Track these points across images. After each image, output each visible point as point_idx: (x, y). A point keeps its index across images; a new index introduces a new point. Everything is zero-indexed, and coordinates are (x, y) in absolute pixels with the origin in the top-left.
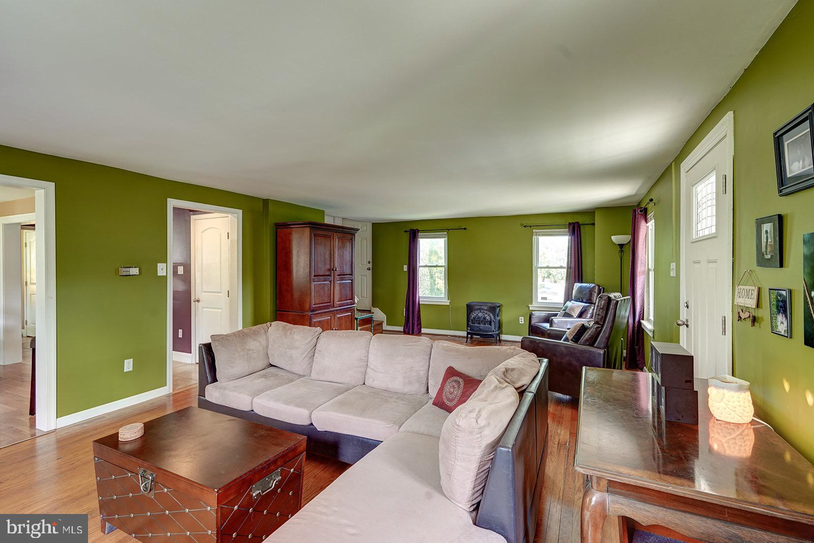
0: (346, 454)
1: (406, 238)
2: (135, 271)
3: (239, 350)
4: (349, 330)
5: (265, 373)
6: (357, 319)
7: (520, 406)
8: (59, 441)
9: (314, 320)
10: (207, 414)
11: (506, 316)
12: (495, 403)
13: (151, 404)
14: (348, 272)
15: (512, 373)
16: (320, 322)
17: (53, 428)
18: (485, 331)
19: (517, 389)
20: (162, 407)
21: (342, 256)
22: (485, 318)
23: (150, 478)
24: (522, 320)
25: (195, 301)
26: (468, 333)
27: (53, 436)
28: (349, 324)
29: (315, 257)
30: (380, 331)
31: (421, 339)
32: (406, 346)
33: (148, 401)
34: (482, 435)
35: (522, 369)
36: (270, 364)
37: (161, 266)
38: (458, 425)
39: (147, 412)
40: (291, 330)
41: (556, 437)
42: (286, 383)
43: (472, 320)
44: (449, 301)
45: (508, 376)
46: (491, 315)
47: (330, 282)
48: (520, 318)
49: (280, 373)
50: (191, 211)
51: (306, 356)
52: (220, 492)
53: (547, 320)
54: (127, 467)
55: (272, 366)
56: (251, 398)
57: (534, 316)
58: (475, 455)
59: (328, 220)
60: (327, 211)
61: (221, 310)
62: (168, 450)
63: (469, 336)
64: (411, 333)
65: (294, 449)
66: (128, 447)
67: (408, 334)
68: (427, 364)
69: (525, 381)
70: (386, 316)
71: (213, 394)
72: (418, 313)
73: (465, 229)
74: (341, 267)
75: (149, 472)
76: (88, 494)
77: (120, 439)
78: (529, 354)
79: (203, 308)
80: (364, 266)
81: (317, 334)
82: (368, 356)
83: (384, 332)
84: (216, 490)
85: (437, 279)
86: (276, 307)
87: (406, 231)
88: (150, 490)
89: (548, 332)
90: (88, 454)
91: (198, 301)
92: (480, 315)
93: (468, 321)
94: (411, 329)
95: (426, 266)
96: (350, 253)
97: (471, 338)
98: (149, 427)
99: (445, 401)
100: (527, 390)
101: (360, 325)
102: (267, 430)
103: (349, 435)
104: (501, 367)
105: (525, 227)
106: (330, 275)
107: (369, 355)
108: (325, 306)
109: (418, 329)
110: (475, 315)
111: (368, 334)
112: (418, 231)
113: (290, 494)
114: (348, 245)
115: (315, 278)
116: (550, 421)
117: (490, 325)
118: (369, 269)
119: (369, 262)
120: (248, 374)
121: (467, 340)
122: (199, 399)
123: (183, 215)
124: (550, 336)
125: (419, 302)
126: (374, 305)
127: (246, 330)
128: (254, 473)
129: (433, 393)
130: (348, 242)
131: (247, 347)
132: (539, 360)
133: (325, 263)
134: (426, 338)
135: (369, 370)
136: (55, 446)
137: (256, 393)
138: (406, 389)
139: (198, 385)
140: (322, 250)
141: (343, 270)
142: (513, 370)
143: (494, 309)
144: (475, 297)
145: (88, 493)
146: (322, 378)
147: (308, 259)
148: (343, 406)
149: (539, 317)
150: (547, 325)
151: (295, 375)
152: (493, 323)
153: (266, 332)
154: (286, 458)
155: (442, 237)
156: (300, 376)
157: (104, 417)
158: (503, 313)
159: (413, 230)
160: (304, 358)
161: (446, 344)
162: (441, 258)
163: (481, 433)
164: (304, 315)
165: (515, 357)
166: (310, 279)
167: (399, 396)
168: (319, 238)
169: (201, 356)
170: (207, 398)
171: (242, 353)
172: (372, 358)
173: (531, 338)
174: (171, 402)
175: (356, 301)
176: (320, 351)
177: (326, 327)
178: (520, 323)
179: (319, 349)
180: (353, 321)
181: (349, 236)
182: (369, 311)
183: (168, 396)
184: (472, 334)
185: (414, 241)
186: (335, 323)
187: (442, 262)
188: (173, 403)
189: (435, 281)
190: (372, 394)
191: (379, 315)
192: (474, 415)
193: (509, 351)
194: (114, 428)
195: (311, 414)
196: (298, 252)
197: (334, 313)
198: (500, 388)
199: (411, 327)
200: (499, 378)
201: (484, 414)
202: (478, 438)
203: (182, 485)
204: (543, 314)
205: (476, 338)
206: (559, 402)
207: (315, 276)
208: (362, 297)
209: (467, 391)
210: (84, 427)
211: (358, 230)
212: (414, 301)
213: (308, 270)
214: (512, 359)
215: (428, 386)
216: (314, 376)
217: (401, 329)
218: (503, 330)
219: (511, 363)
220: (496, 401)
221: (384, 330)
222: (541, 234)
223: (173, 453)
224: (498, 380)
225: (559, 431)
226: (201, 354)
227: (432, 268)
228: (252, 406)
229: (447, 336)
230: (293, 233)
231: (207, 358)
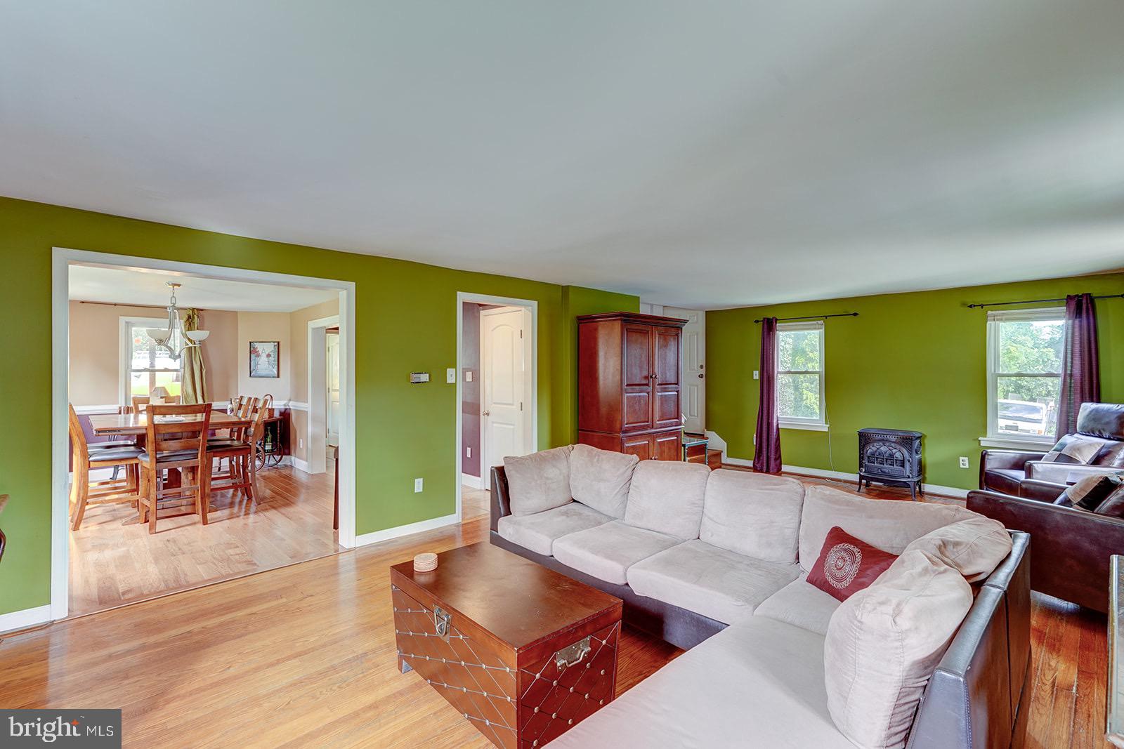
0: (676, 634)
1: (757, 330)
2: (425, 378)
3: (536, 477)
4: (674, 460)
5: (565, 509)
6: (684, 446)
7: (975, 607)
8: (358, 561)
9: (627, 445)
10: (499, 552)
11: (932, 454)
12: (924, 596)
13: (441, 532)
14: (672, 379)
15: (955, 550)
16: (633, 447)
17: (352, 546)
18: (891, 476)
19: (967, 577)
20: (451, 538)
21: (664, 358)
22: (892, 455)
23: (446, 619)
24: (964, 462)
25: (484, 415)
26: (862, 477)
27: (352, 554)
28: (673, 452)
29: (629, 359)
30: (717, 464)
31: (786, 480)
32: (762, 489)
33: (437, 529)
34: (904, 644)
35: (976, 545)
36: (573, 499)
37: (450, 371)
38: (860, 622)
39: (436, 541)
40: (599, 456)
41: (1047, 671)
42: (594, 526)
43: (868, 457)
44: (828, 426)
45: (947, 554)
46: (905, 450)
47: (648, 393)
48: (961, 458)
49: (586, 512)
50: (480, 305)
51: (618, 492)
52: (521, 652)
53: (1019, 465)
54: (423, 602)
55: (575, 501)
56: (550, 540)
57: (990, 457)
58: (891, 675)
59: (644, 310)
60: (643, 298)
61: (512, 427)
62: (463, 590)
63: (864, 481)
64: (765, 470)
65: (606, 615)
66: (423, 579)
67: (761, 471)
68: (797, 520)
69: (983, 565)
70: (726, 444)
71: (507, 529)
72: (776, 442)
73: (855, 314)
74: (664, 373)
75: (443, 611)
76: (385, 624)
77: (415, 569)
78: (989, 522)
79: (493, 423)
80: (694, 371)
81: (632, 463)
82: (704, 500)
83: (723, 466)
84: (516, 649)
85: (805, 392)
86: (578, 426)
87: (757, 322)
88: (446, 633)
89: (1024, 486)
90: (385, 580)
91: (488, 414)
92: (883, 449)
93: (861, 458)
94: (765, 464)
95: (789, 372)
96: (674, 354)
97: (867, 485)
98: (442, 558)
99: (829, 579)
100: (988, 582)
101: (690, 454)
102: (573, 585)
103: (679, 608)
104: (935, 536)
105: (971, 306)
106: (647, 385)
107: (706, 498)
108: (641, 426)
109: (776, 465)
110: (874, 449)
111: (705, 468)
112: (776, 320)
113: (602, 672)
114: (672, 344)
115: (628, 387)
116: (1033, 643)
117: (903, 466)
118: (701, 376)
119: (702, 367)
120: (545, 508)
121: (860, 488)
122: (491, 534)
123: (473, 310)
124: (1027, 493)
125: (778, 425)
126: (708, 427)
127: (543, 453)
128: (560, 636)
129: (808, 564)
130: (672, 339)
131: (545, 475)
132: (1010, 534)
133: (641, 368)
134: (795, 480)
135: (705, 519)
136: (355, 566)
137: (556, 535)
138: (763, 554)
139: (490, 516)
140: (637, 352)
141: (666, 377)
142: (956, 544)
143: (908, 441)
144: (873, 421)
145: (385, 622)
146: (639, 524)
147: (620, 361)
148: (669, 565)
149: (1001, 460)
150: (1020, 475)
151: (603, 516)
152: (907, 465)
153: (567, 457)
154: (596, 625)
155: (815, 329)
156: (611, 518)
157: (396, 541)
158: (927, 446)
159: (768, 319)
160: (616, 494)
161: (828, 491)
162: (811, 360)
163: (902, 640)
164: (613, 438)
165: (960, 523)
166: (622, 389)
167: (754, 563)
168: (634, 334)
169: (493, 482)
170: (500, 534)
171: (538, 482)
172: (709, 502)
173: (989, 494)
174: (461, 533)
175: (683, 421)
176: (635, 486)
177: (644, 454)
178: (962, 466)
179: (634, 484)
180: (679, 448)
181: (673, 331)
182: (702, 436)
183: (457, 526)
184: (869, 479)
185: (769, 334)
186: (654, 450)
187: (817, 365)
188: (463, 535)
189: (801, 394)
190: (710, 555)
191: (715, 441)
192: (889, 609)
193: (945, 512)
194: (407, 554)
195: (626, 571)
196: (606, 353)
197: (653, 436)
198: (934, 572)
199: (765, 461)
200: (930, 555)
201: (907, 610)
202: (897, 648)
203: (479, 635)
204: (1012, 455)
205: (875, 486)
206: (1050, 612)
207: (627, 385)
208: (692, 415)
209: (867, 569)
210: (379, 549)
211: (686, 321)
212: (769, 425)
213: (618, 377)
214: (953, 526)
215: (798, 553)
216: (628, 519)
217: (750, 463)
218: (927, 476)
219: (953, 532)
220: (928, 593)
221: (724, 464)
222: (1004, 317)
223: (468, 594)
224: (929, 558)
225: (1053, 663)
226: (493, 479)
227: (798, 375)
228: (552, 551)
229: (824, 478)
230: (600, 328)
231: (500, 485)
